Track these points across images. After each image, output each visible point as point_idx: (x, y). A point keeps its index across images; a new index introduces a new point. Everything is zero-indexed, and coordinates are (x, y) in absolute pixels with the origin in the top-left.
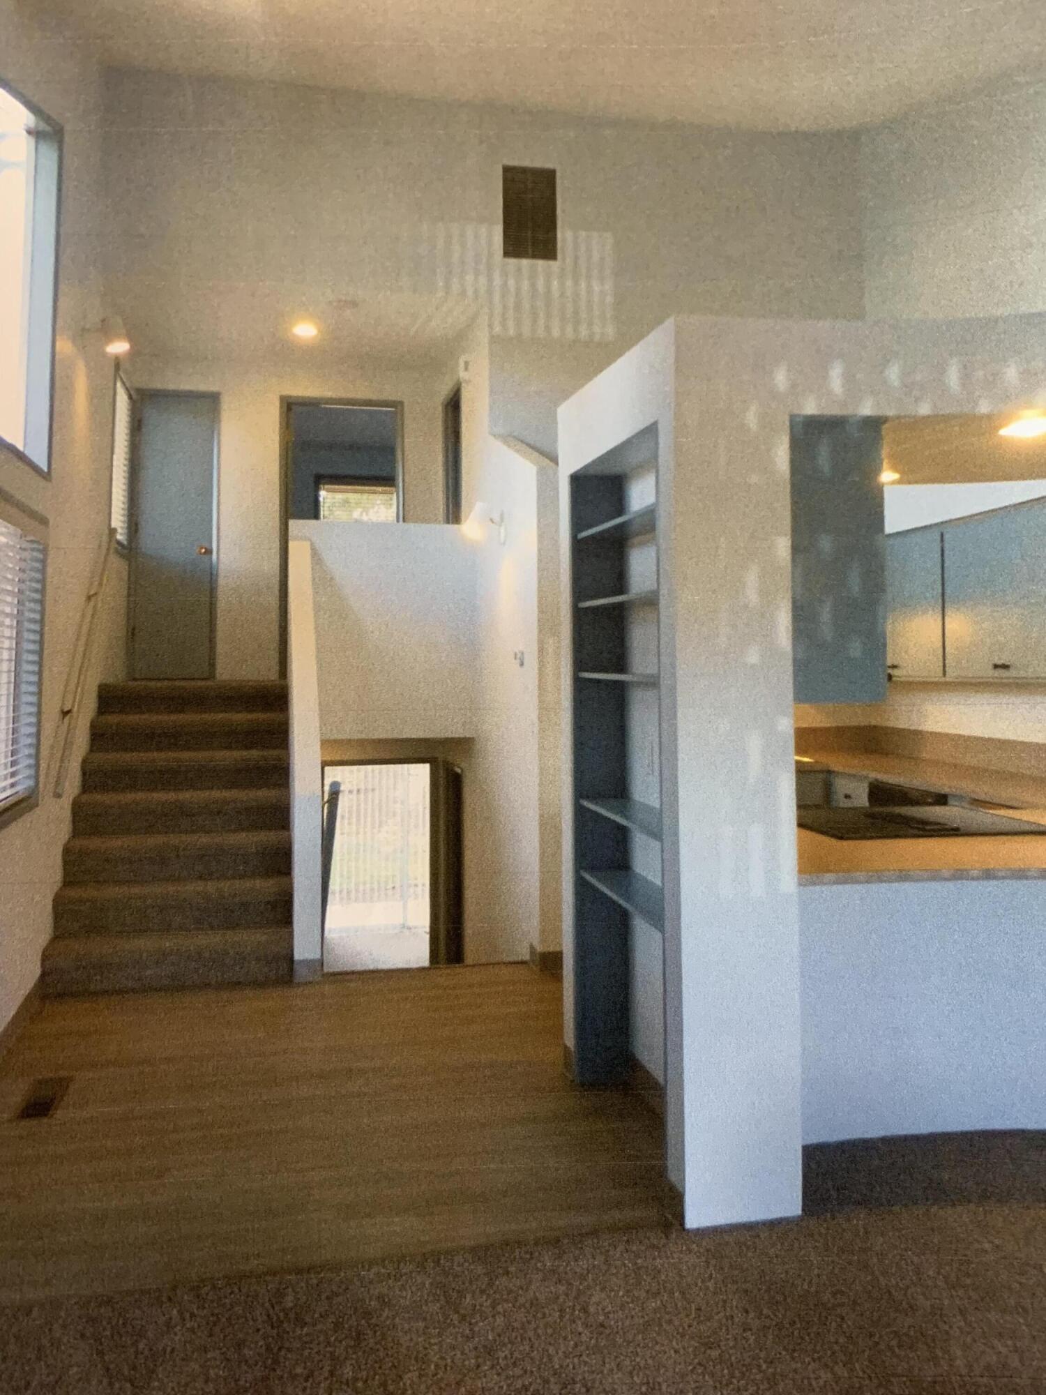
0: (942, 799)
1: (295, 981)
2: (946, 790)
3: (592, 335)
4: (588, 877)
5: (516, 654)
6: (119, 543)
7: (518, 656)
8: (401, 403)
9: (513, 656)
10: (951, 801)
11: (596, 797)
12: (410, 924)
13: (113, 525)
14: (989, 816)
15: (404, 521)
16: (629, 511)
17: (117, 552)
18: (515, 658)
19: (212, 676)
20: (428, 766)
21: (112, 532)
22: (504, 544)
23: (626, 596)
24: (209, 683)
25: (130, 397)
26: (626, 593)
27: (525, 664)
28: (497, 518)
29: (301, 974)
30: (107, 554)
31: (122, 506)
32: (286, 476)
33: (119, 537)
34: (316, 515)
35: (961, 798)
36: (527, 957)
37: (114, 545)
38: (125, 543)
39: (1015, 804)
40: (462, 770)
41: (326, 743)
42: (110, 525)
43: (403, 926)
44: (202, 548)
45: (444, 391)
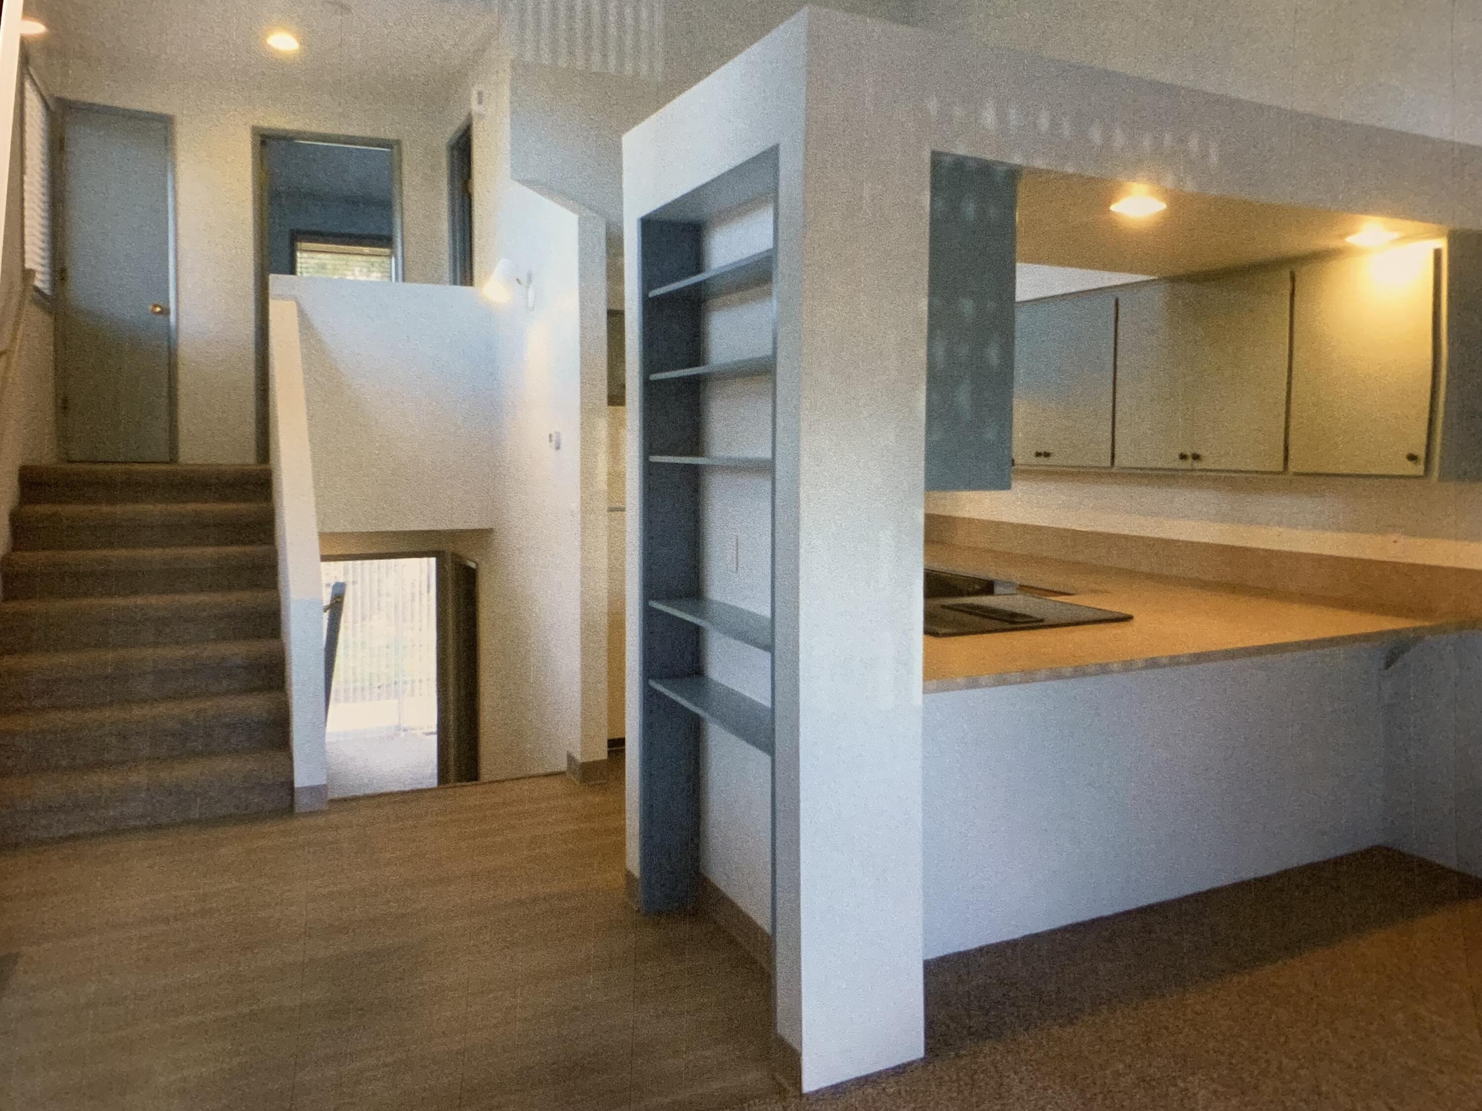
0: (988, 588)
1: (297, 811)
2: (992, 576)
3: (637, 73)
4: (660, 688)
5: (550, 436)
6: (37, 290)
7: (554, 438)
8: (398, 142)
9: (548, 439)
10: (998, 589)
11: (670, 597)
12: (405, 725)
13: (28, 265)
14: (1052, 604)
15: (404, 280)
16: (709, 266)
17: (34, 301)
18: (551, 441)
19: (173, 460)
20: (433, 560)
21: (28, 275)
22: (533, 308)
23: (702, 368)
24: (173, 467)
25: (46, 106)
26: (704, 364)
27: (562, 446)
28: (523, 279)
29: (302, 802)
30: (21, 304)
31: (43, 245)
32: (262, 219)
33: (38, 284)
34: (293, 271)
35: (1008, 584)
36: (563, 766)
37: (30, 293)
38: (47, 292)
39: (1066, 590)
40: (477, 565)
41: (325, 537)
42: (23, 266)
43: (398, 728)
44: (155, 306)
45: (450, 132)
